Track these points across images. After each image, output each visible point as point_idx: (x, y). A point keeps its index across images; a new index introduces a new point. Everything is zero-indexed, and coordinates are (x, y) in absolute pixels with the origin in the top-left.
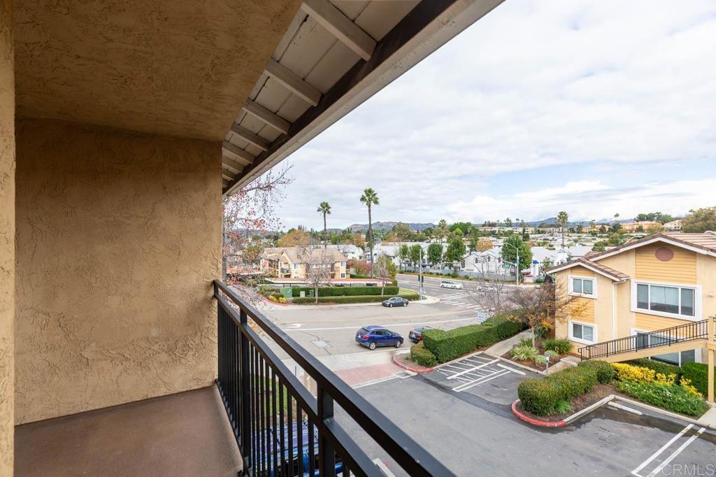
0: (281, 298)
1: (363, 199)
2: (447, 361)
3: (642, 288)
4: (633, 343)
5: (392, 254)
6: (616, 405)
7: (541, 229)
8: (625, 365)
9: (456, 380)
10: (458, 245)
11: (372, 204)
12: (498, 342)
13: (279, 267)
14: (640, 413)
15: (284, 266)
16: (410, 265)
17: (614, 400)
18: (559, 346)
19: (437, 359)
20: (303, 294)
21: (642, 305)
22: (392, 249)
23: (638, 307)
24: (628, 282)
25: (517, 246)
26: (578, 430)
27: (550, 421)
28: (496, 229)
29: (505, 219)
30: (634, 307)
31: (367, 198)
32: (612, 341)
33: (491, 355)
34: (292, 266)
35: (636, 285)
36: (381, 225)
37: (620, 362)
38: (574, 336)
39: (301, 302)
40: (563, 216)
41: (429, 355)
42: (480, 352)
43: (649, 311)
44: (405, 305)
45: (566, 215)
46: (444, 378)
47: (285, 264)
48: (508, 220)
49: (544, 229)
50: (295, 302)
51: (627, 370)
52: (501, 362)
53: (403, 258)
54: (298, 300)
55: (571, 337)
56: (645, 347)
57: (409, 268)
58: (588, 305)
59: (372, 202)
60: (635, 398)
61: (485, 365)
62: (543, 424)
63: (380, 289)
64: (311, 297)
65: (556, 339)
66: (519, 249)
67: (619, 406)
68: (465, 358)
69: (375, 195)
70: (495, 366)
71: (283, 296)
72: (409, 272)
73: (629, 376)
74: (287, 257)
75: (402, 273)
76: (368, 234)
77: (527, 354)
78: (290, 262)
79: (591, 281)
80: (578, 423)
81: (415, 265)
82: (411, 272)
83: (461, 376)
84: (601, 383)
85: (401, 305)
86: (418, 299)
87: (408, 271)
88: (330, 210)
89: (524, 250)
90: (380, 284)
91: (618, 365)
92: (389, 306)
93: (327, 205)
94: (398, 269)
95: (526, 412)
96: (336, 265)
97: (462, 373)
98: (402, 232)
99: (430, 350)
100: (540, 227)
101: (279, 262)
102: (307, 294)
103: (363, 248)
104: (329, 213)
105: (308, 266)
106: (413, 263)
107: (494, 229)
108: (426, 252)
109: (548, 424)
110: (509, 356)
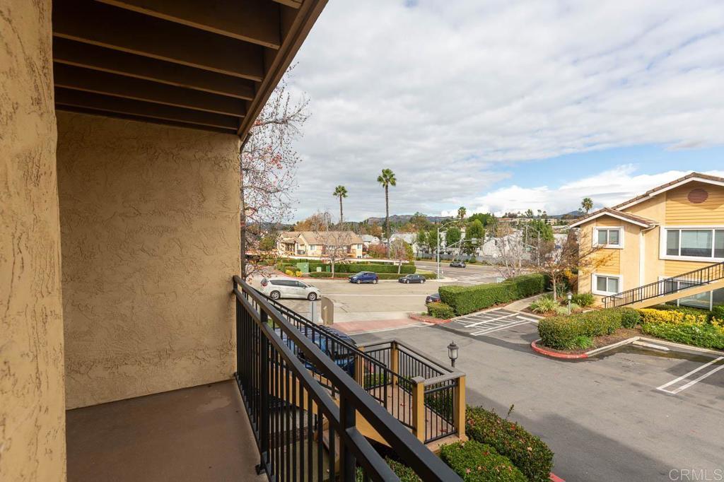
0: (297, 272)
1: (380, 180)
2: (465, 314)
3: (673, 233)
4: (662, 287)
5: (409, 241)
6: (641, 343)
7: (564, 221)
8: (652, 309)
9: (474, 328)
10: (477, 230)
11: (389, 184)
12: (518, 299)
13: (296, 249)
14: (668, 349)
15: (300, 248)
16: (427, 252)
17: (640, 340)
18: (582, 299)
19: (455, 311)
20: (319, 270)
21: (672, 251)
22: (408, 237)
23: (667, 254)
24: (657, 228)
25: (538, 229)
26: (601, 360)
27: (572, 353)
28: (517, 220)
29: (527, 211)
30: (664, 255)
31: (384, 179)
32: (639, 288)
33: (510, 310)
34: (309, 248)
35: (666, 232)
36: (398, 218)
37: (647, 308)
38: (598, 289)
39: (318, 276)
40: (587, 203)
41: (446, 307)
42: (500, 308)
43: (680, 257)
44: (422, 282)
45: (590, 202)
46: (462, 327)
47: (301, 245)
48: (529, 211)
49: (567, 221)
50: (311, 276)
51: (653, 314)
52: (520, 315)
53: (420, 245)
54: (315, 274)
55: (595, 290)
56: (674, 291)
57: (427, 255)
58: (613, 256)
59: (389, 183)
60: (663, 338)
61: (504, 317)
62: (564, 356)
63: (397, 267)
64: (328, 272)
65: (579, 294)
66: (541, 232)
67: (645, 344)
68: (484, 312)
69: (392, 176)
70: (515, 318)
71: (299, 271)
72: (427, 259)
73: (655, 320)
74: (303, 239)
75: (419, 259)
76: (384, 226)
77: (548, 306)
78: (306, 244)
79: (618, 231)
80: (601, 356)
81: (432, 251)
82: (428, 258)
83: (479, 325)
84: (626, 327)
85: (417, 281)
86: (435, 279)
87: (425, 258)
88: (346, 194)
89: (546, 233)
90: (396, 263)
91: (643, 310)
92: (406, 283)
93: (343, 189)
94: (415, 256)
95: (546, 348)
96: (353, 247)
97: (480, 323)
98: (420, 223)
99: (448, 304)
100: (563, 218)
101: (296, 245)
102: (324, 269)
103: (380, 237)
104: (345, 196)
105: (324, 247)
106: (430, 250)
107: (514, 220)
108: (444, 239)
109: (569, 357)
110: (530, 310)
